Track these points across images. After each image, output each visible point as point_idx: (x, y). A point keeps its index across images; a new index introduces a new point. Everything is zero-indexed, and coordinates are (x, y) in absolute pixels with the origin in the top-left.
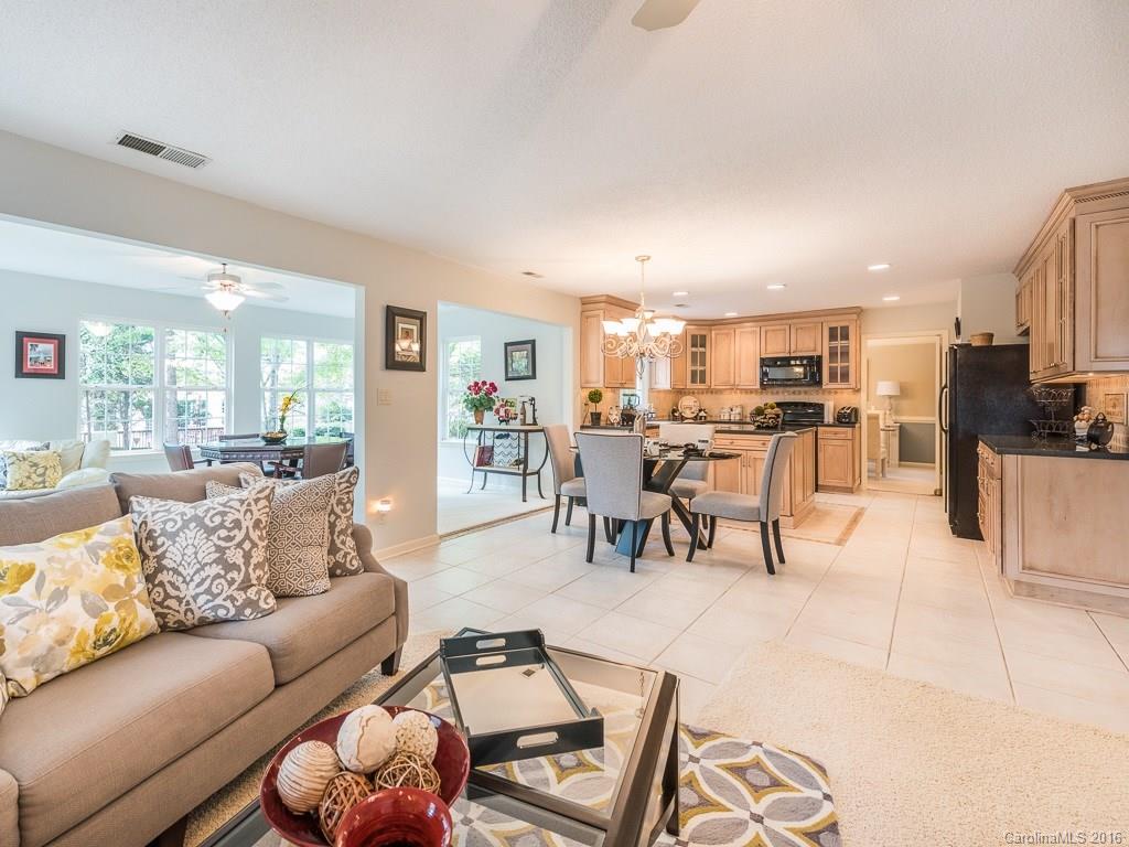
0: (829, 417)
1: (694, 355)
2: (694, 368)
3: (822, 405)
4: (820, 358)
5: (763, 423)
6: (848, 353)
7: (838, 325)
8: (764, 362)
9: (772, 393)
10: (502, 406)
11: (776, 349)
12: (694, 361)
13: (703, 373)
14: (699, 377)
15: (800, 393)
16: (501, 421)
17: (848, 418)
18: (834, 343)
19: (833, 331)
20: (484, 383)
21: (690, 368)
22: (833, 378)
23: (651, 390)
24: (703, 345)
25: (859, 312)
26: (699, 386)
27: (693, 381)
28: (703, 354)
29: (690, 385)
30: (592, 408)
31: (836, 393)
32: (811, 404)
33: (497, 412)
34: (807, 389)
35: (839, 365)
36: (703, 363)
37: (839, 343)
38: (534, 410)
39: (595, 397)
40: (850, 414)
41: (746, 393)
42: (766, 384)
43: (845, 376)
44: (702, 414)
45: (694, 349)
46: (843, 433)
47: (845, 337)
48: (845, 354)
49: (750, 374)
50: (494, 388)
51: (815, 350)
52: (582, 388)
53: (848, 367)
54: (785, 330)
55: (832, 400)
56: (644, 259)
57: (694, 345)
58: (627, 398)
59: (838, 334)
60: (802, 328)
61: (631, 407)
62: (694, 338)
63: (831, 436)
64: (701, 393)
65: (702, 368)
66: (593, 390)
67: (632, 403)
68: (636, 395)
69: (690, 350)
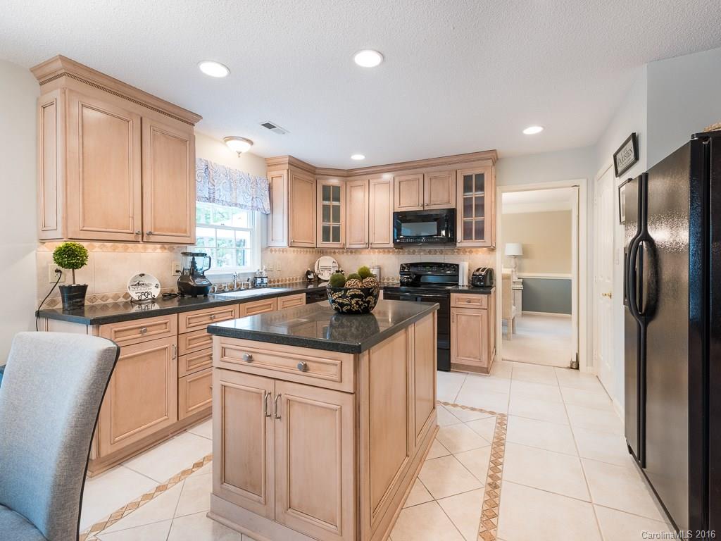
0: (464, 281)
1: (326, 208)
2: (327, 224)
3: (458, 265)
4: (452, 212)
6: (483, 206)
7: (474, 172)
8: (401, 218)
9: (409, 253)
11: (409, 203)
12: (326, 217)
13: (337, 230)
14: (332, 234)
15: (435, 252)
17: (482, 282)
18: (468, 195)
19: (467, 179)
21: (321, 224)
22: (467, 235)
23: (268, 248)
24: (337, 199)
25: (493, 158)
26: (331, 244)
27: (326, 238)
28: (337, 209)
29: (321, 244)
30: (68, 279)
31: (471, 252)
32: (446, 265)
34: (442, 248)
35: (474, 219)
36: (337, 219)
37: (474, 194)
39: (71, 257)
40: (484, 277)
41: (384, 252)
42: (400, 243)
43: (480, 234)
45: (327, 203)
46: (479, 300)
47: (481, 187)
48: (480, 208)
49: (383, 231)
51: (449, 202)
52: (43, 241)
53: (483, 222)
54: (419, 180)
55: (469, 261)
57: (326, 198)
58: (190, 258)
59: (474, 183)
60: (436, 178)
61: (194, 272)
62: (326, 188)
63: (464, 304)
64: (339, 253)
65: (336, 225)
66: (61, 244)
67: (199, 266)
68: (204, 255)
69: (321, 203)
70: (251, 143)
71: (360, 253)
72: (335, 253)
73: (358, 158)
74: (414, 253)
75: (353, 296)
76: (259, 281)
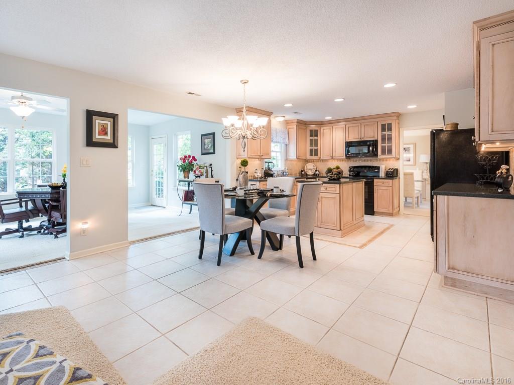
0: (382, 174)
1: (311, 140)
2: (311, 148)
3: (379, 167)
4: (376, 141)
5: (331, 177)
6: (391, 138)
7: (386, 122)
8: (349, 144)
9: (353, 161)
10: (197, 169)
11: (354, 137)
12: (311, 144)
13: (316, 150)
14: (315, 152)
15: (368, 161)
16: (196, 177)
17: (392, 174)
18: (384, 133)
19: (383, 127)
20: (189, 156)
21: (309, 148)
22: (383, 152)
23: (287, 160)
24: (316, 136)
25: (398, 116)
26: (314, 157)
27: (311, 155)
28: (316, 140)
29: (309, 157)
30: (243, 169)
31: (386, 160)
32: (373, 167)
33: (195, 172)
34: (371, 158)
35: (386, 145)
36: (316, 145)
37: (386, 133)
38: (212, 171)
39: (244, 163)
40: (393, 172)
41: (340, 161)
42: (349, 156)
43: (390, 152)
44: (317, 172)
45: (312, 138)
46: (387, 182)
47: (390, 129)
48: (390, 139)
49: (341, 151)
50: (194, 158)
51: (374, 137)
52: (236, 159)
53: (391, 146)
54: (358, 126)
55: (384, 164)
56: (245, 82)
57: (311, 135)
58: (267, 164)
59: (386, 127)
60: (367, 125)
61: (269, 169)
62: (311, 131)
63: (381, 184)
64: (316, 161)
65: (316, 148)
66: (243, 159)
67: (270, 167)
68: (272, 162)
69: (309, 138)
70: (284, 117)
71: (328, 162)
72: (314, 161)
73: (329, 118)
74: (356, 161)
75: (335, 174)
76: (285, 173)
